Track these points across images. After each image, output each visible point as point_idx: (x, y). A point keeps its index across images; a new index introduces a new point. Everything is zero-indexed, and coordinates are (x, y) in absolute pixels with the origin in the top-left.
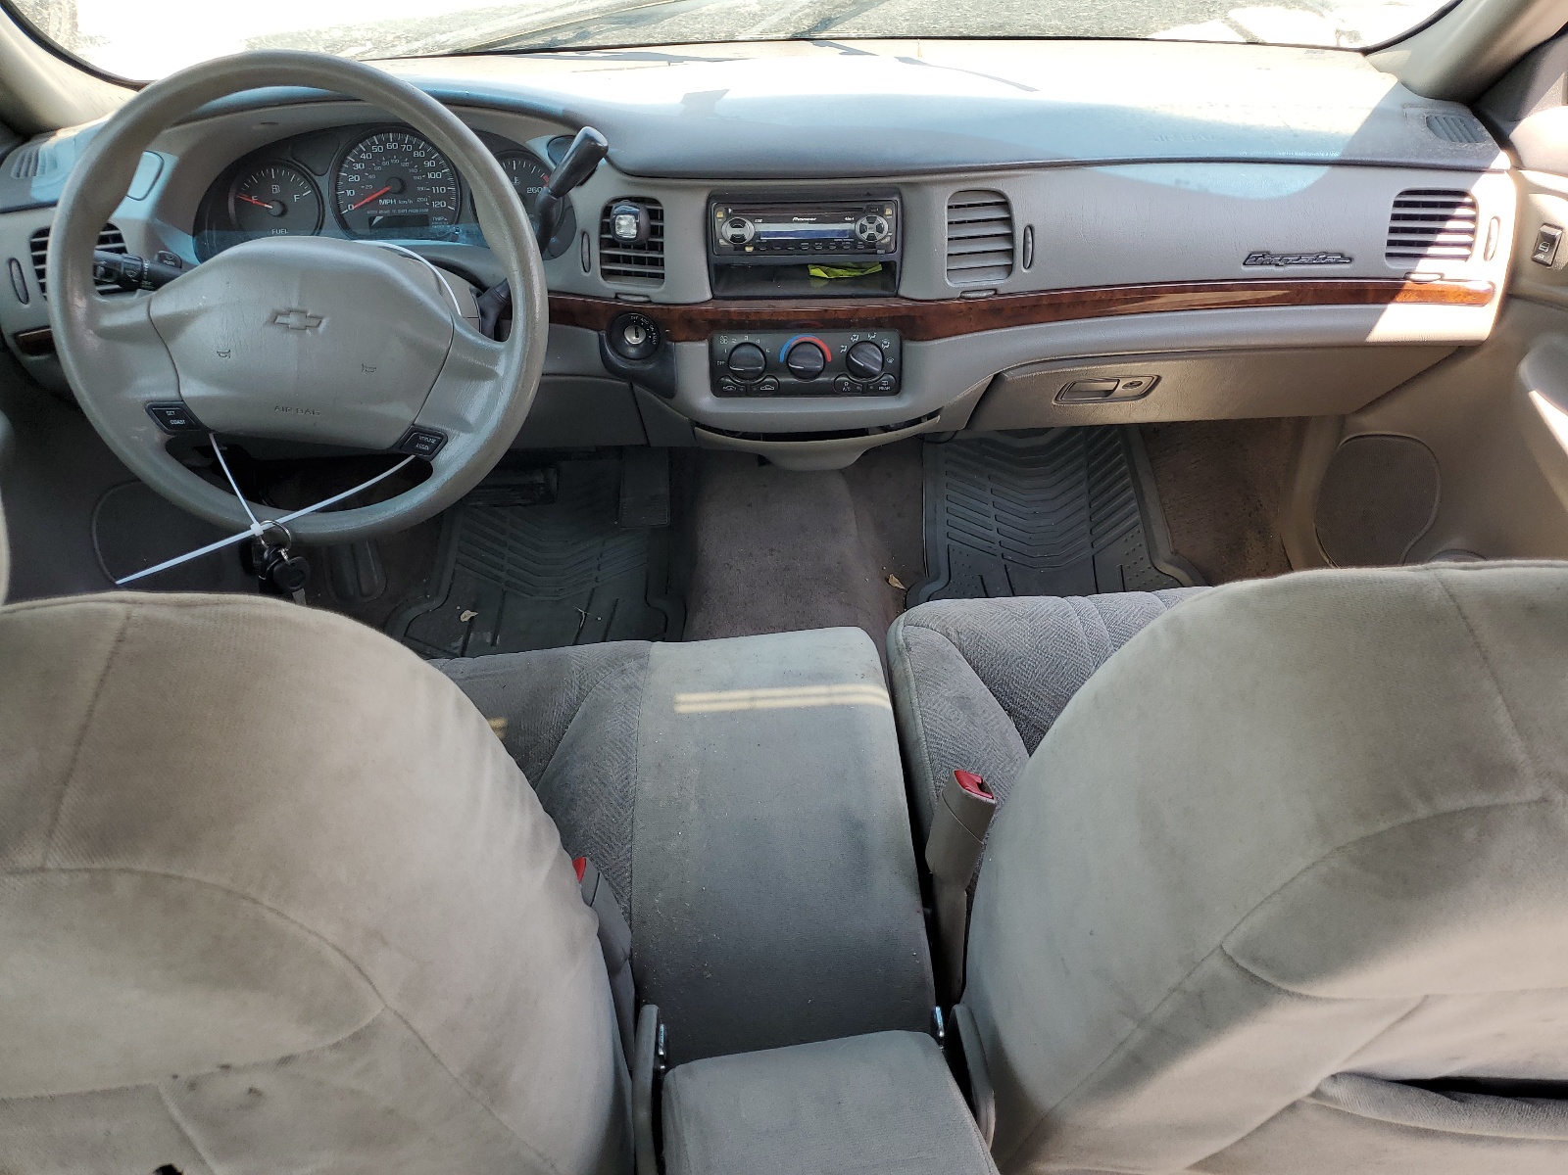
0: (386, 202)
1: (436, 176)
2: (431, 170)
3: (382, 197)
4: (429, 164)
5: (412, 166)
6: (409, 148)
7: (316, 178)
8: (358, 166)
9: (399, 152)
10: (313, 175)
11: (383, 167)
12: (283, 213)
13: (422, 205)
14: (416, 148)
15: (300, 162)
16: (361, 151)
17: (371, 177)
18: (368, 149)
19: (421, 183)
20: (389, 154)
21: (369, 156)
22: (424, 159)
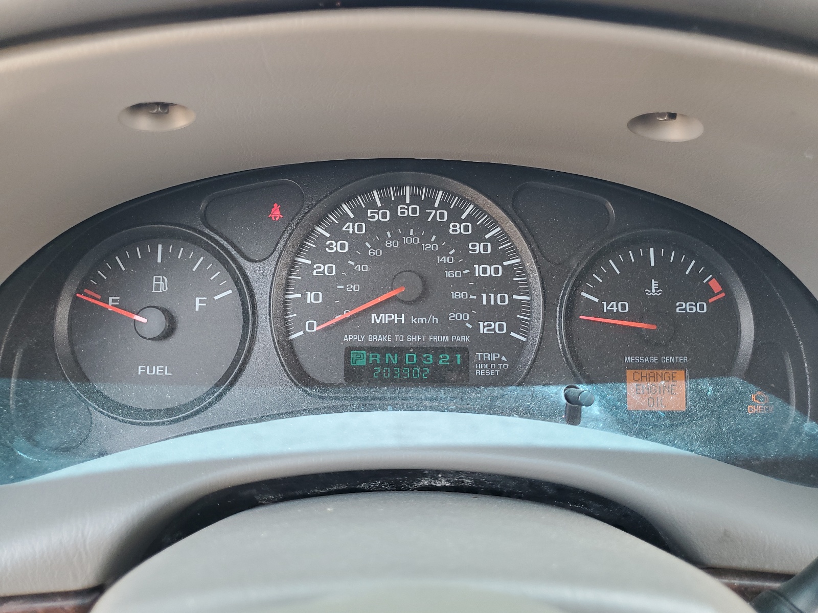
0: (385, 318)
1: (491, 271)
2: (481, 259)
3: (377, 308)
4: (479, 248)
5: (443, 252)
6: (442, 216)
7: (247, 266)
8: (336, 247)
9: (422, 225)
10: (242, 261)
11: (385, 249)
12: (168, 333)
13: (460, 328)
14: (455, 216)
15: (217, 233)
16: (345, 218)
17: (359, 268)
18: (360, 215)
19: (459, 285)
20: (399, 225)
21: (360, 228)
22: (470, 238)
